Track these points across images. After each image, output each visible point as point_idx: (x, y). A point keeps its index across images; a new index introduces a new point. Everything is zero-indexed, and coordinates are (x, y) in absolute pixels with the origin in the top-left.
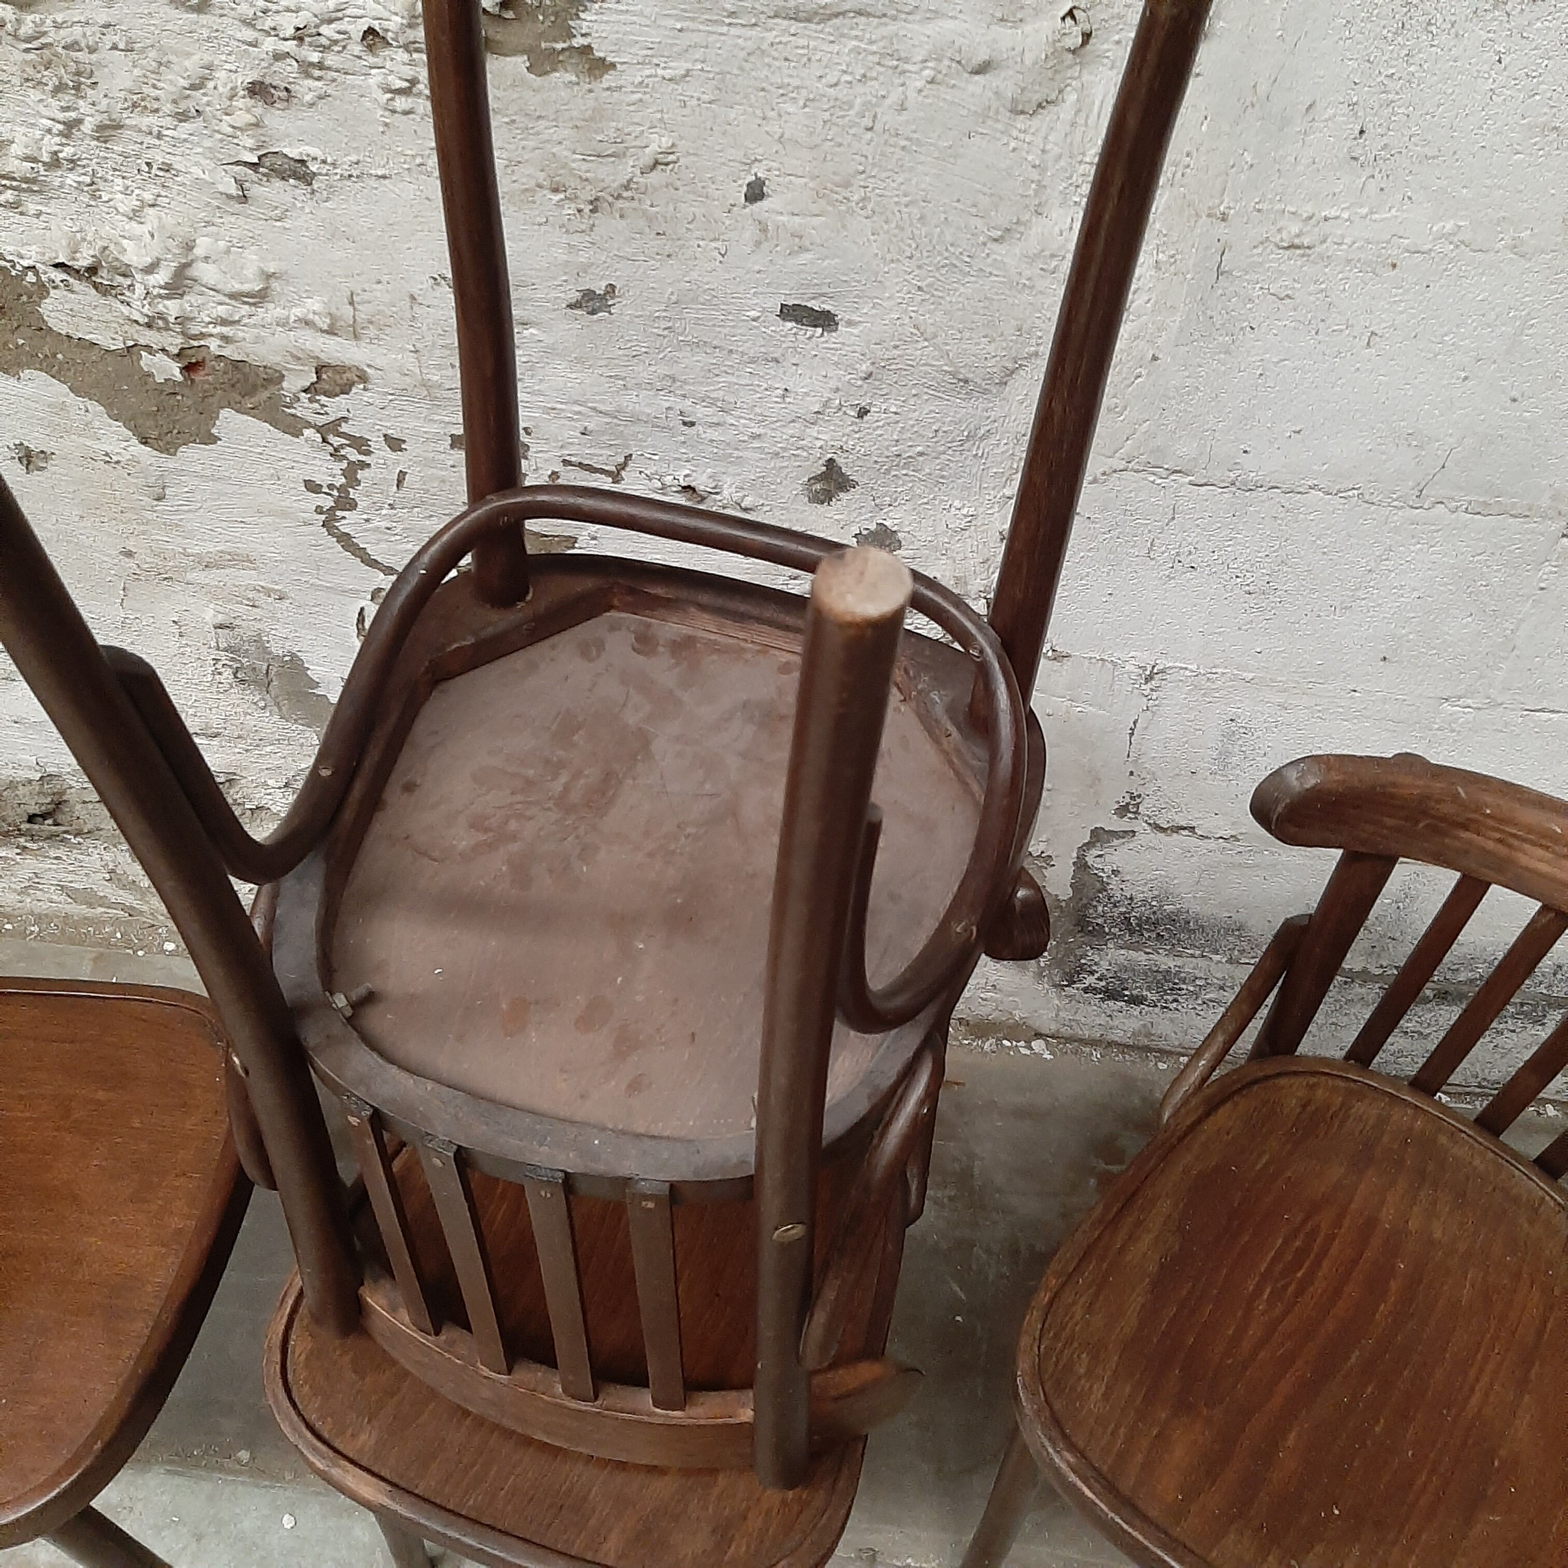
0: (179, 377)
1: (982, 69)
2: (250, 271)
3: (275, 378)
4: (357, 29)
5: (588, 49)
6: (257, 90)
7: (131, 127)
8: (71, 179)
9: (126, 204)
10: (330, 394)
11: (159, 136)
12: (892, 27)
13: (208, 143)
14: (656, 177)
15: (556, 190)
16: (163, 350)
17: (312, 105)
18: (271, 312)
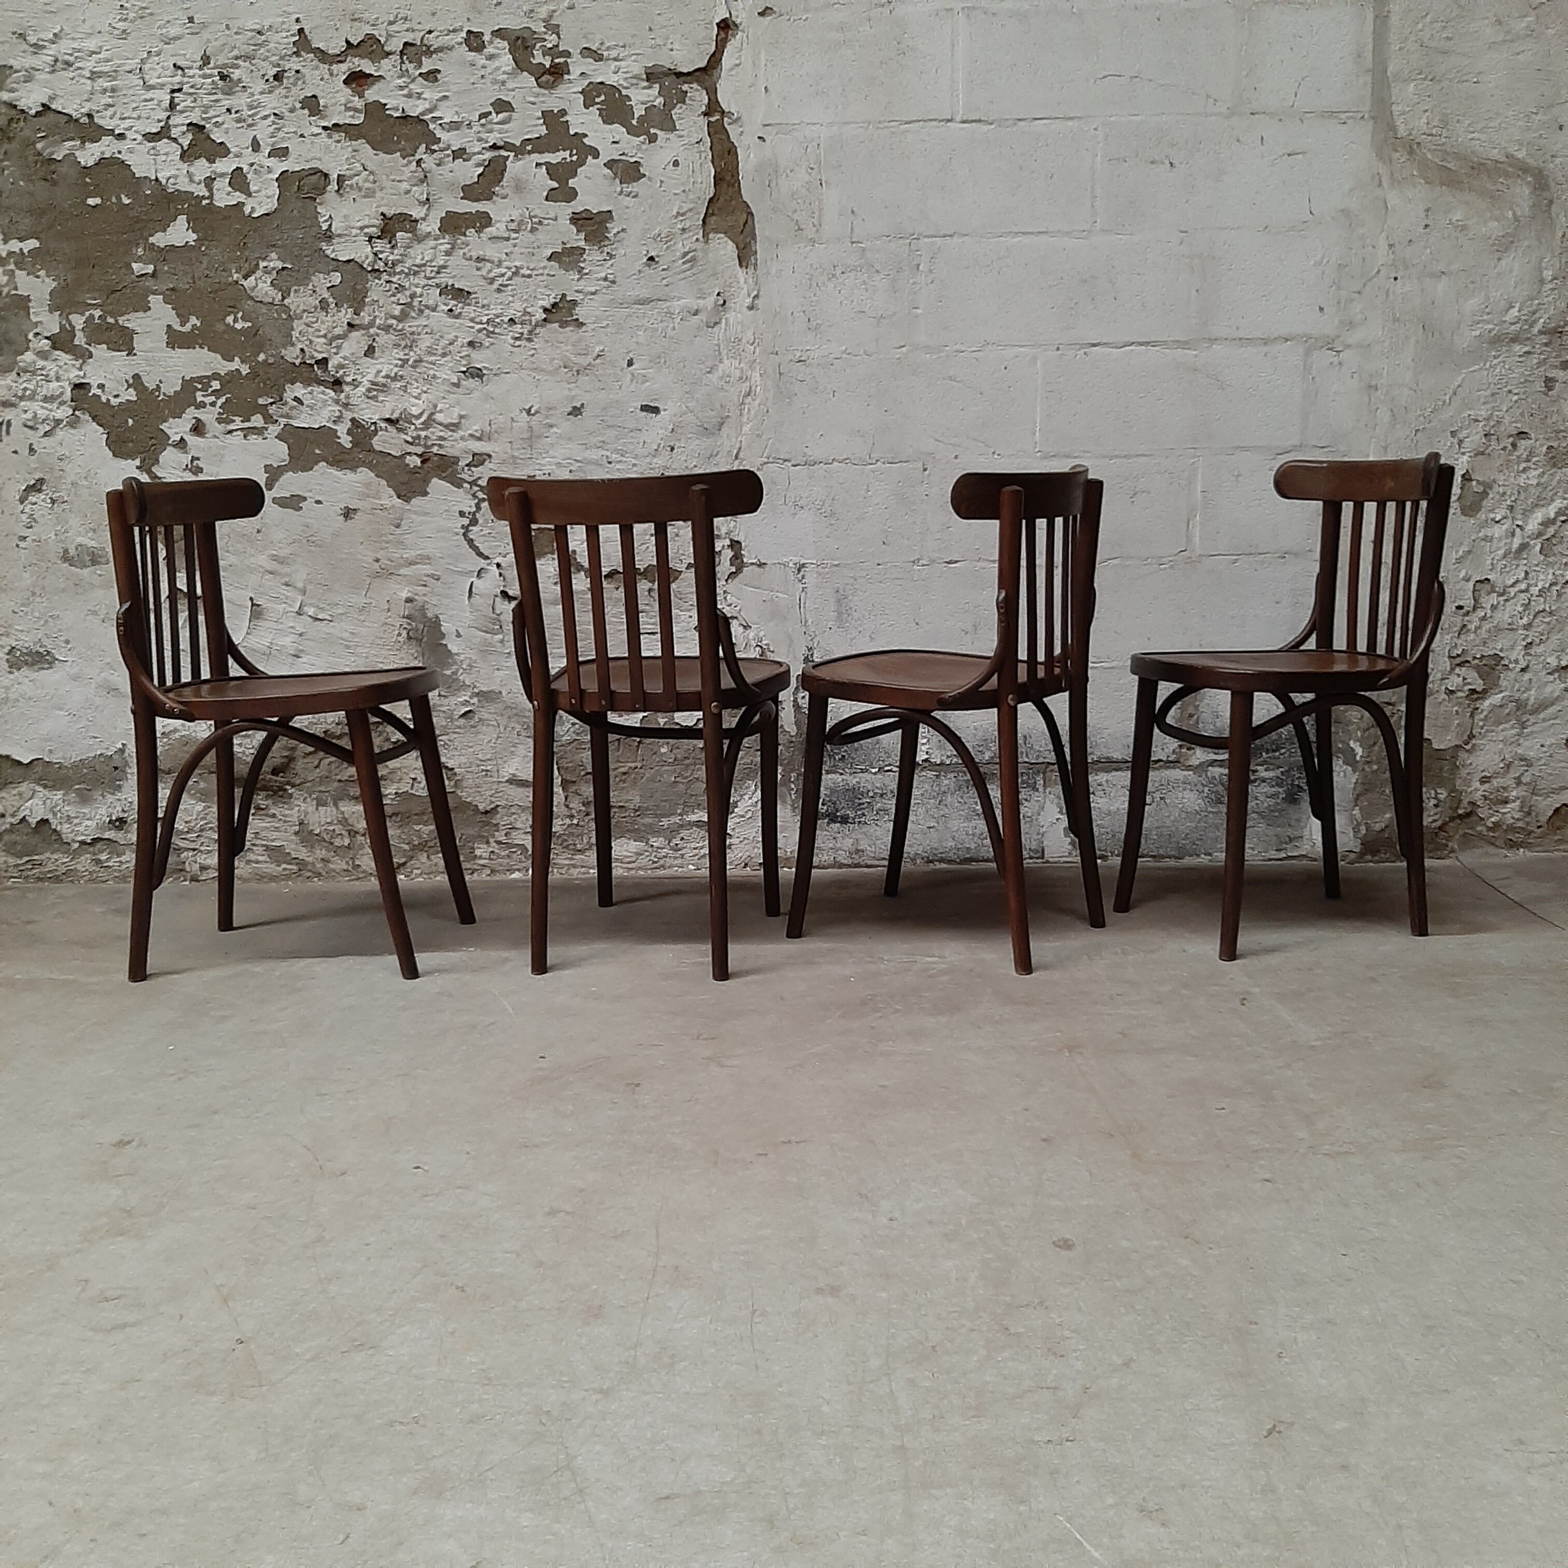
0: (419, 464)
1: (696, 313)
2: (455, 415)
3: (456, 460)
4: (506, 319)
5: (577, 320)
6: (471, 344)
7: (427, 362)
8: (399, 384)
9: (415, 392)
10: (476, 466)
11: (434, 364)
12: (668, 304)
13: (451, 365)
14: (598, 361)
15: (565, 367)
16: (416, 454)
17: (488, 347)
18: (461, 433)
